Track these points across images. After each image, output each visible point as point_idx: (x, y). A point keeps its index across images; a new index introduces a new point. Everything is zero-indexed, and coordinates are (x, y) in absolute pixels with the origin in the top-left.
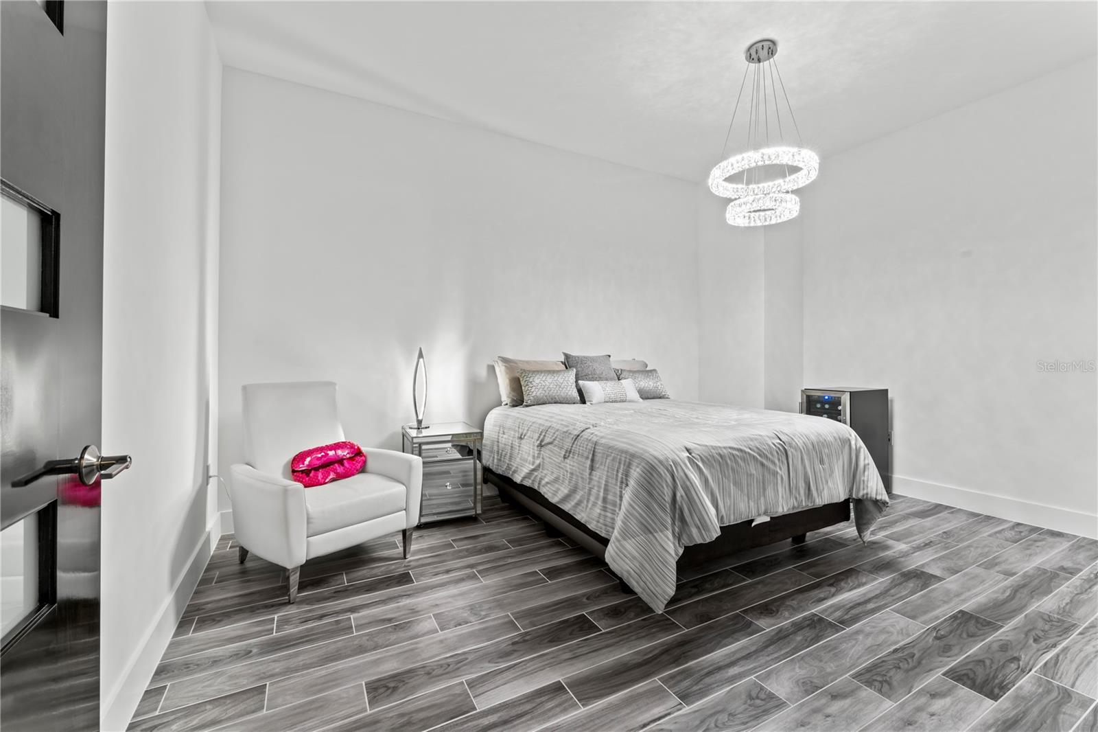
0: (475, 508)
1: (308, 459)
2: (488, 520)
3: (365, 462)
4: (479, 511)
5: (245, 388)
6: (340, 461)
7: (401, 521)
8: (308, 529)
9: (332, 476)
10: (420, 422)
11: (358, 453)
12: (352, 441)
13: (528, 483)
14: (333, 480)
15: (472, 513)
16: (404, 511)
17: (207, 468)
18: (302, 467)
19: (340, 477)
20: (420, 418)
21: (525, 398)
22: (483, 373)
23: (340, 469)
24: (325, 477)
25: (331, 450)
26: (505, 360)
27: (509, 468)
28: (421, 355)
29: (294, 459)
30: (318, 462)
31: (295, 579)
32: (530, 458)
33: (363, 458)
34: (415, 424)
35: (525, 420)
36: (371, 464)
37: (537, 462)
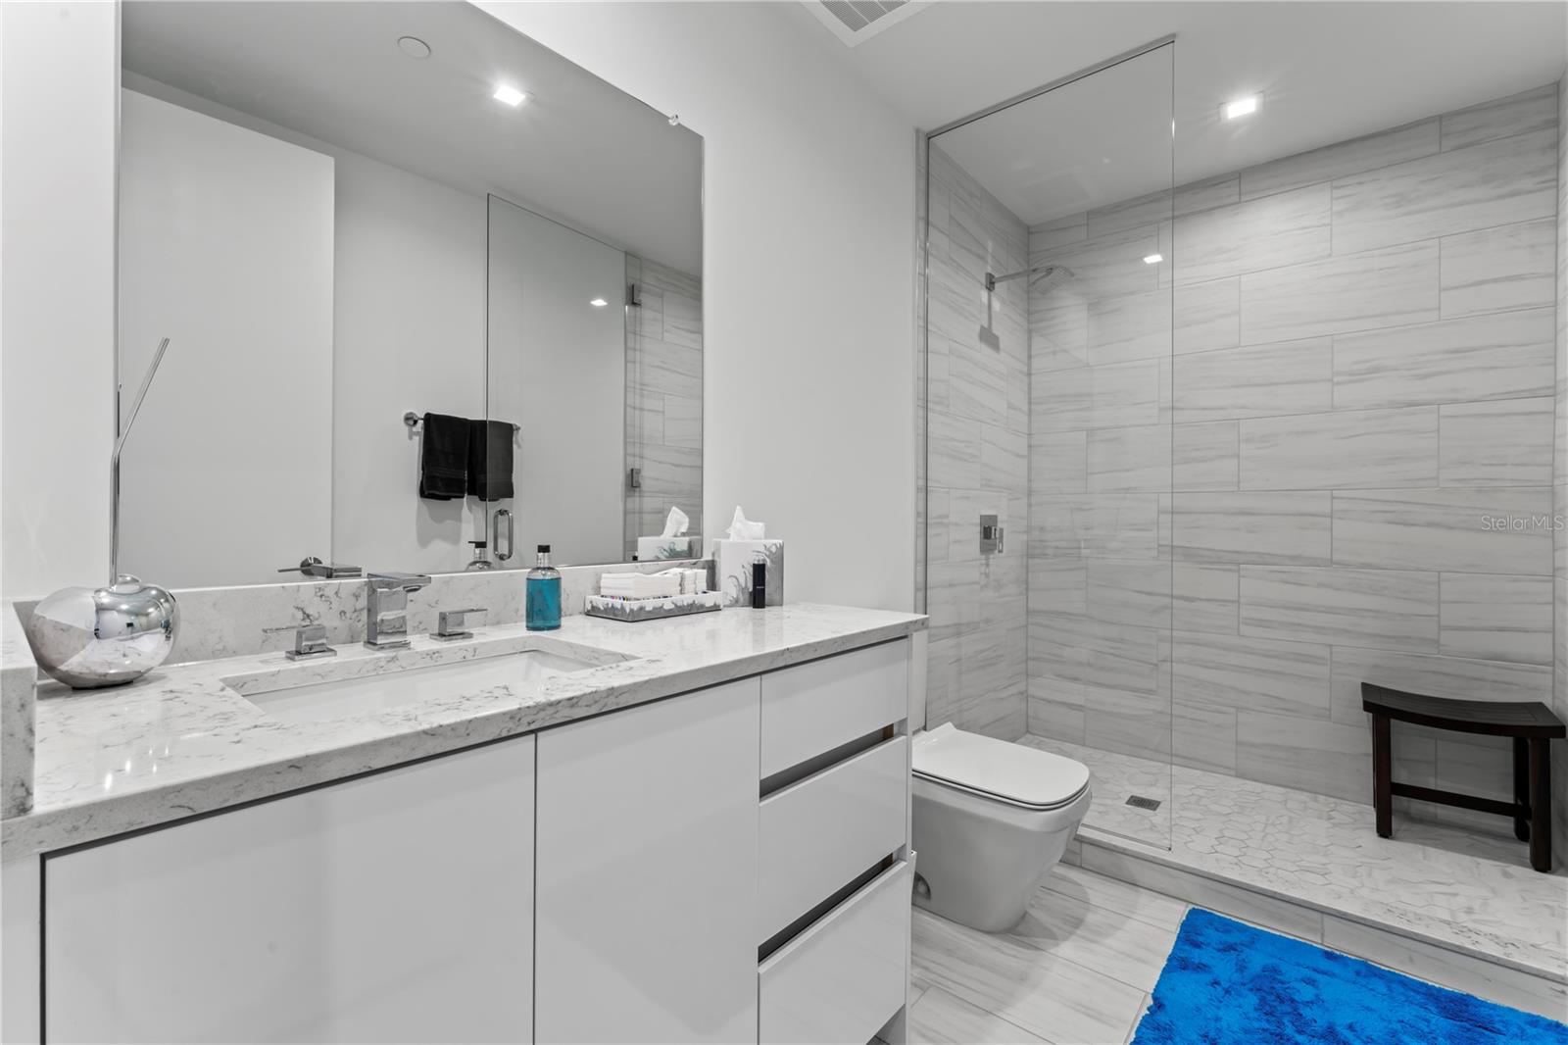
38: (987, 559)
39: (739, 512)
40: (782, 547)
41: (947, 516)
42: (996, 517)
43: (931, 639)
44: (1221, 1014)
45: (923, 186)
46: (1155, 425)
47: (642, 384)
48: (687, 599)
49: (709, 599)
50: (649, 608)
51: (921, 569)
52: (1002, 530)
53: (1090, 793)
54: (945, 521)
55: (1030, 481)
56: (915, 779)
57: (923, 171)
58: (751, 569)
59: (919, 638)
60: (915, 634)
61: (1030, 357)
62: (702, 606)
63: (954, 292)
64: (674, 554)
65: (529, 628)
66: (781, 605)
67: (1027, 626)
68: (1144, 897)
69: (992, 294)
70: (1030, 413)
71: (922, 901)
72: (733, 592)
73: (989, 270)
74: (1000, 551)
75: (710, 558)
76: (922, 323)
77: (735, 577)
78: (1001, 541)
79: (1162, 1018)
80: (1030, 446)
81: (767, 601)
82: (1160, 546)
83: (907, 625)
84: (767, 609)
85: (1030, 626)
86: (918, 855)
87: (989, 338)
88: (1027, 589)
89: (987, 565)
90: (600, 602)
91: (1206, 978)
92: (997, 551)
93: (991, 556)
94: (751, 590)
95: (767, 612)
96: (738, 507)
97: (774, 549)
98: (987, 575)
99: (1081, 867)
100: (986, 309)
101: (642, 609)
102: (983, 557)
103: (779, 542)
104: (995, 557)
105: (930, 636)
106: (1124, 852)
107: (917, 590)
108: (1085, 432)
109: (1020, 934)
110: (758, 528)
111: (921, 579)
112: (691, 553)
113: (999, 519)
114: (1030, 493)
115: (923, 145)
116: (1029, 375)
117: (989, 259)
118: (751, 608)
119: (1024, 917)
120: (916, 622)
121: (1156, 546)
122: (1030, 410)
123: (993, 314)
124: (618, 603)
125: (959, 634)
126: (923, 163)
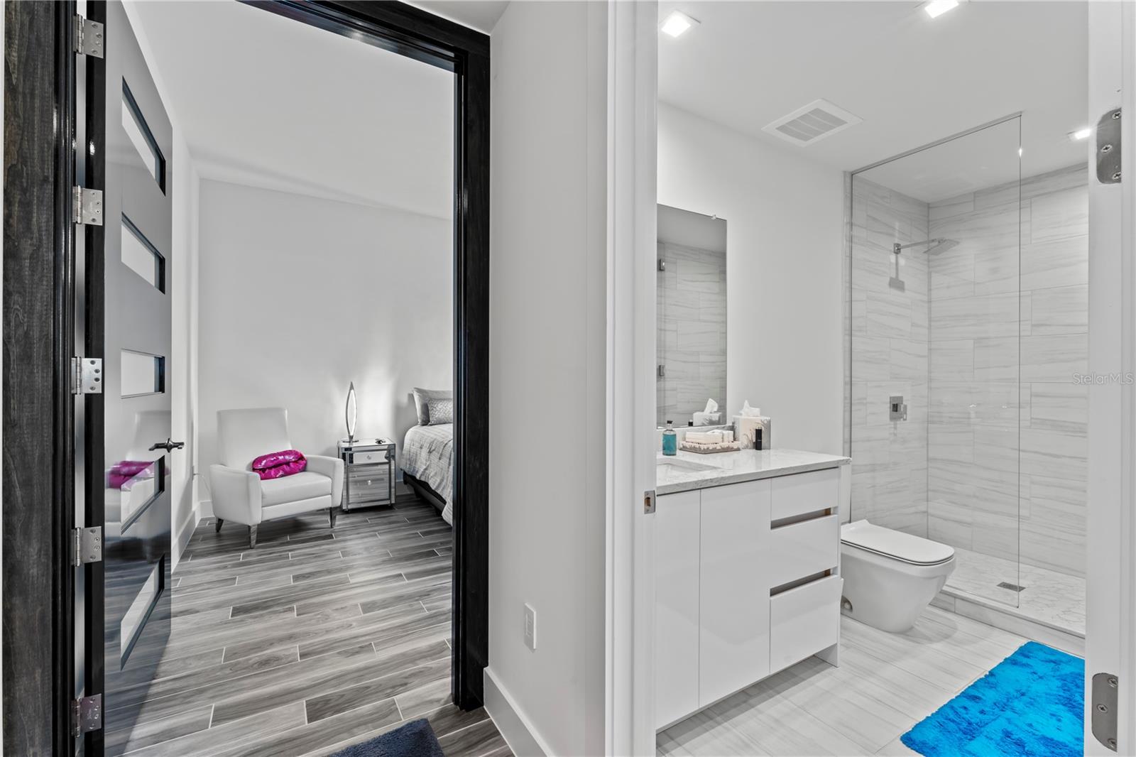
0: (390, 499)
1: (264, 462)
2: (399, 508)
3: (306, 465)
4: (393, 502)
5: (219, 413)
6: (288, 463)
7: (326, 502)
8: (262, 502)
9: (281, 473)
10: (351, 437)
11: (301, 458)
12: (296, 450)
13: (423, 479)
14: (282, 476)
15: (387, 502)
16: (330, 496)
17: (192, 468)
18: (260, 467)
19: (287, 474)
20: (351, 434)
21: (431, 419)
22: (405, 400)
23: (287, 468)
24: (276, 474)
25: (280, 455)
26: (419, 391)
27: (414, 470)
28: (352, 387)
29: (254, 462)
30: (271, 464)
31: (254, 537)
32: (425, 462)
33: (304, 462)
34: (348, 439)
35: (424, 435)
36: (309, 466)
37: (428, 463)
38: (895, 424)
39: (746, 403)
40: (770, 422)
41: (865, 399)
42: (901, 398)
43: (854, 472)
44: (1031, 685)
45: (848, 204)
46: (1029, 336)
47: (665, 316)
48: (725, 444)
49: (735, 445)
50: (711, 448)
51: (847, 430)
52: (905, 407)
53: (954, 562)
54: (865, 401)
55: (930, 372)
56: (843, 545)
57: (849, 195)
58: (755, 432)
59: (845, 470)
60: (842, 467)
61: (930, 290)
62: (732, 448)
63: (870, 261)
64: (712, 423)
65: (664, 454)
66: (770, 449)
67: (927, 468)
68: (996, 632)
69: (899, 255)
70: (930, 327)
71: (846, 612)
72: (746, 442)
73: (896, 242)
74: (904, 420)
75: (731, 425)
76: (848, 285)
77: (746, 435)
78: (906, 413)
79: (991, 680)
80: (930, 349)
81: (763, 447)
82: (1031, 418)
83: (838, 461)
84: (763, 451)
85: (929, 469)
86: (845, 581)
87: (897, 284)
88: (927, 444)
89: (895, 428)
90: (688, 445)
91: (1029, 670)
92: (902, 419)
93: (898, 422)
94: (754, 441)
95: (763, 452)
96: (746, 402)
97: (766, 422)
98: (895, 435)
99: (955, 612)
100: (894, 266)
101: (708, 448)
102: (892, 423)
103: (768, 418)
104: (900, 423)
105: (853, 470)
106: (984, 605)
107: (844, 442)
108: (972, 341)
109: (908, 636)
110: (757, 410)
111: (847, 436)
112: (720, 422)
113: (904, 399)
114: (930, 380)
115: (848, 180)
116: (930, 302)
117: (897, 235)
118: (754, 450)
119: (911, 628)
120: (843, 460)
121: (1029, 418)
122: (930, 325)
123: (899, 268)
124: (697, 446)
125: (874, 471)
126: (849, 190)
